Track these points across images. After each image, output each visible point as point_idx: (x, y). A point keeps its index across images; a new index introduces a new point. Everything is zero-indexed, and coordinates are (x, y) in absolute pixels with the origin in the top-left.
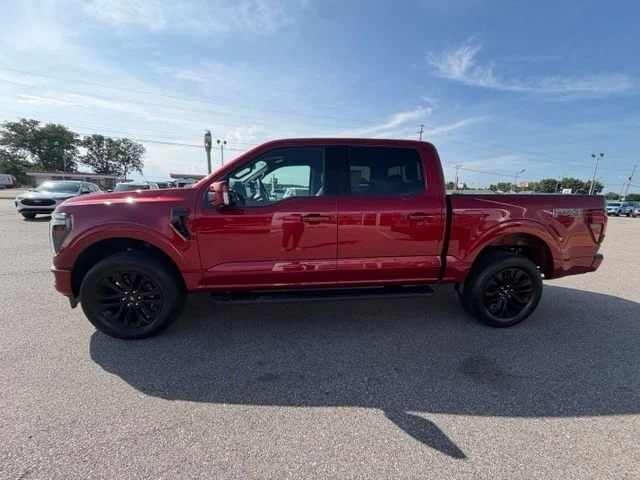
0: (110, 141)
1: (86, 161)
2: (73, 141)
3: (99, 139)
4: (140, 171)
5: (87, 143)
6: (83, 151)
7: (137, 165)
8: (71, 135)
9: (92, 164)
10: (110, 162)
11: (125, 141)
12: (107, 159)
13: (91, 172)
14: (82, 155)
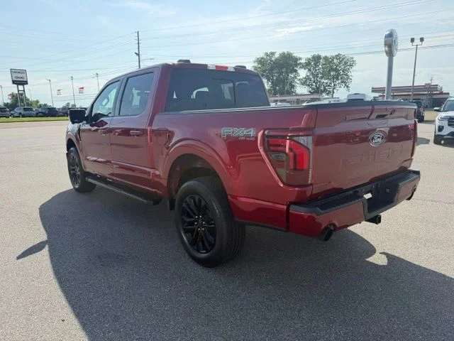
0: (326, 58)
1: (304, 83)
2: (296, 65)
3: (317, 59)
4: (347, 87)
5: (307, 65)
6: (303, 73)
7: (345, 82)
8: (296, 59)
9: (308, 85)
10: (323, 81)
11: (338, 56)
12: (322, 78)
13: (306, 92)
14: (301, 77)
